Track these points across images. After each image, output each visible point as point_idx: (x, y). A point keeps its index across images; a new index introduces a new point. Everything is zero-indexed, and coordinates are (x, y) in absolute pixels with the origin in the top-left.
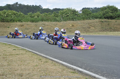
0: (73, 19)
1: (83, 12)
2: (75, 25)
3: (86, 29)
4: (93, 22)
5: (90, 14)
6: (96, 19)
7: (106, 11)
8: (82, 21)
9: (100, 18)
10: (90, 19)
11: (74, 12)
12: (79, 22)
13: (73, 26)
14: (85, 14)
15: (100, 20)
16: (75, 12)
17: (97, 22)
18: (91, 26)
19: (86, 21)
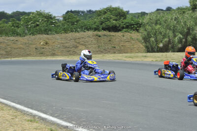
0: (46, 32)
1: (65, 19)
2: (50, 42)
3: (69, 49)
4: (82, 36)
5: (77, 21)
6: (88, 30)
7: (105, 16)
8: (64, 35)
9: (96, 29)
10: (78, 32)
11: (49, 18)
12: (57, 36)
13: (46, 43)
14: (68, 22)
15: (96, 33)
16: (51, 18)
17: (89, 37)
18: (79, 43)
19: (70, 35)
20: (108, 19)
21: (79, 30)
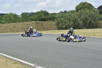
0: (14, 22)
1: (22, 16)
2: (16, 26)
3: (25, 29)
4: (30, 23)
5: (28, 17)
6: (32, 21)
7: (40, 14)
8: (22, 23)
9: (36, 20)
10: (28, 21)
11: (15, 16)
12: (19, 24)
13: (15, 27)
14: (24, 17)
15: (36, 22)
17: (33, 23)
18: (28, 26)
19: (25, 23)
20: (41, 16)
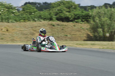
0: (7, 20)
1: (24, 10)
2: (10, 29)
3: (27, 36)
4: (39, 25)
5: (34, 12)
6: (44, 20)
7: (59, 8)
8: (23, 23)
9: (51, 19)
10: (35, 21)
12: (17, 24)
13: (7, 30)
14: (27, 12)
15: (51, 22)
16: (12, 8)
17: (44, 25)
18: (35, 31)
19: (28, 23)
21: (36, 19)
